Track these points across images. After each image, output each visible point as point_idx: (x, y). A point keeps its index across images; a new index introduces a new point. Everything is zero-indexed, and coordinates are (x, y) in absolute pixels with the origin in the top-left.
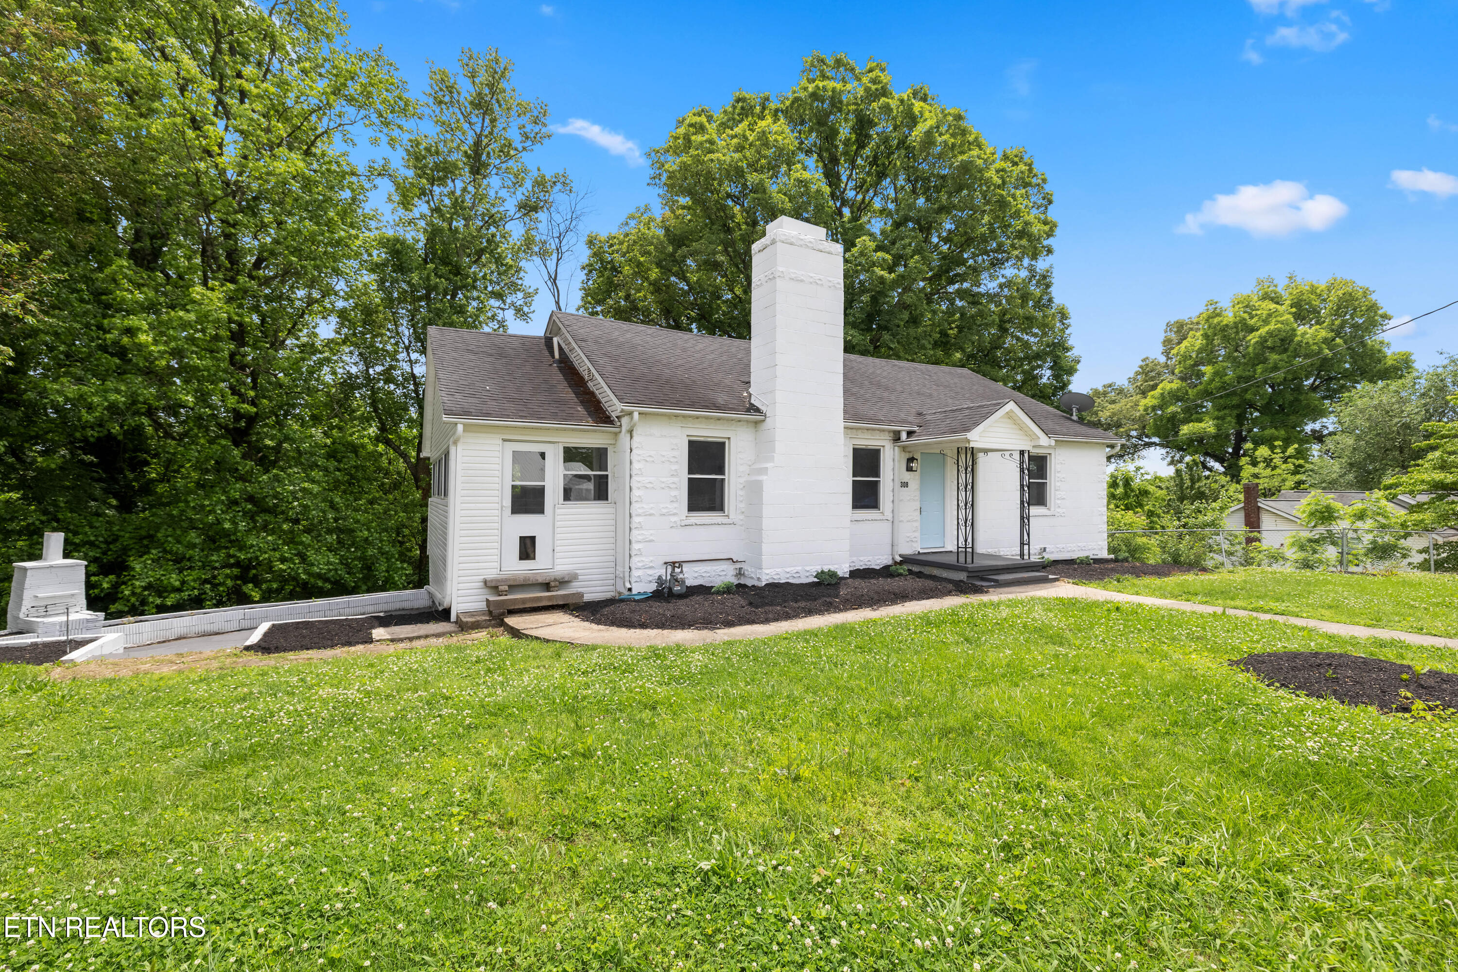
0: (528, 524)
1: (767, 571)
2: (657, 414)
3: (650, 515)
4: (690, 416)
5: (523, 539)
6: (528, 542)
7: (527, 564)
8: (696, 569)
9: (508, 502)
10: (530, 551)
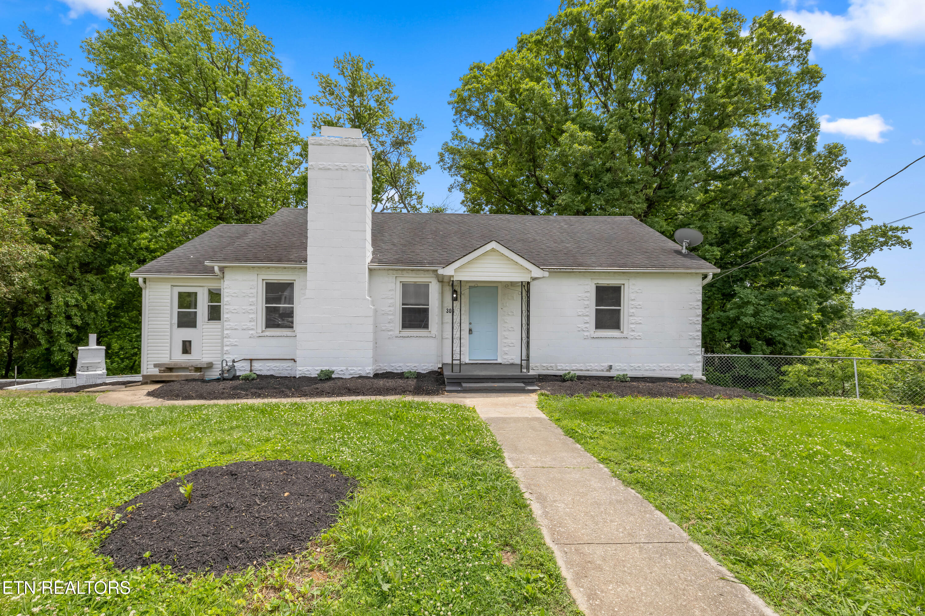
0: (187, 333)
1: (300, 368)
2: (239, 267)
3: (235, 329)
4: (263, 267)
5: (184, 342)
6: (188, 344)
7: (186, 357)
8: (268, 365)
9: (175, 320)
10: (188, 349)
